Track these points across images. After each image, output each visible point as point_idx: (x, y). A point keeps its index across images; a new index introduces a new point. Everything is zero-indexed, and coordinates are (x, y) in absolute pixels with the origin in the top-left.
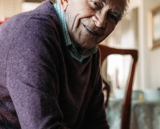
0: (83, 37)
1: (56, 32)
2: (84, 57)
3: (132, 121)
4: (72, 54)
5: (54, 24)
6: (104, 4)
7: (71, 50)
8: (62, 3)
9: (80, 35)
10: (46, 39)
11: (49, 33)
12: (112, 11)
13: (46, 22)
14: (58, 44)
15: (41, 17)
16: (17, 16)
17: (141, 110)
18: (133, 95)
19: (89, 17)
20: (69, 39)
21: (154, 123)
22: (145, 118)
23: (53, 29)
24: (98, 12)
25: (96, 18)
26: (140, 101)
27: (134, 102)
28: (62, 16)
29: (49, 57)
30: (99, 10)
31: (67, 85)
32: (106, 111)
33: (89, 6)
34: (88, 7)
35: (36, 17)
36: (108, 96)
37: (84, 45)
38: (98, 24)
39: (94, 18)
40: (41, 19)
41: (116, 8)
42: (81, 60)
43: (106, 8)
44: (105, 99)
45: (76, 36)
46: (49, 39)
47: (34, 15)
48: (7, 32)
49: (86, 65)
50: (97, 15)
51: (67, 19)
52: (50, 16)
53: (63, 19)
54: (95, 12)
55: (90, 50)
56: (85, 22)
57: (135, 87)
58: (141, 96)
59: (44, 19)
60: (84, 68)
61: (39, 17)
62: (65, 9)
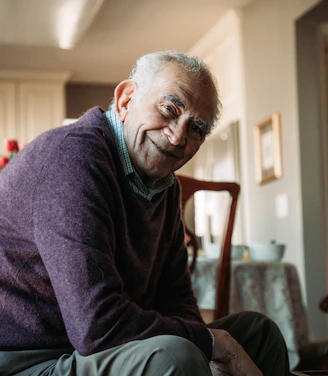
0: (151, 159)
1: (108, 155)
2: (154, 192)
3: (232, 292)
4: (135, 188)
5: (104, 143)
6: (182, 109)
7: (133, 181)
8: (118, 110)
9: (146, 155)
10: (92, 166)
11: (96, 157)
12: (195, 120)
13: (92, 140)
14: (112, 173)
15: (85, 131)
16: (49, 132)
17: (246, 275)
18: (234, 253)
19: (159, 128)
20: (129, 165)
21: (267, 294)
22: (253, 287)
23: (104, 150)
24: (173, 122)
25: (171, 130)
26: (245, 261)
27: (235, 263)
28: (119, 130)
29: (97, 194)
30: (174, 118)
31: (127, 236)
32: (193, 278)
33: (160, 112)
34: (157, 113)
35: (77, 132)
36: (195, 255)
37: (153, 172)
38: (173, 140)
39: (166, 131)
40: (84, 136)
41: (200, 116)
42: (149, 197)
43: (184, 117)
44: (190, 259)
45: (141, 158)
46: (97, 165)
47: (74, 130)
48: (33, 157)
49: (157, 205)
50: (171, 126)
51: (126, 134)
52: (98, 130)
53: (119, 134)
54: (169, 123)
55: (163, 181)
56: (154, 136)
57: (236, 241)
58: (245, 254)
59: (89, 136)
60: (154, 209)
61: (81, 133)
62: (122, 119)
